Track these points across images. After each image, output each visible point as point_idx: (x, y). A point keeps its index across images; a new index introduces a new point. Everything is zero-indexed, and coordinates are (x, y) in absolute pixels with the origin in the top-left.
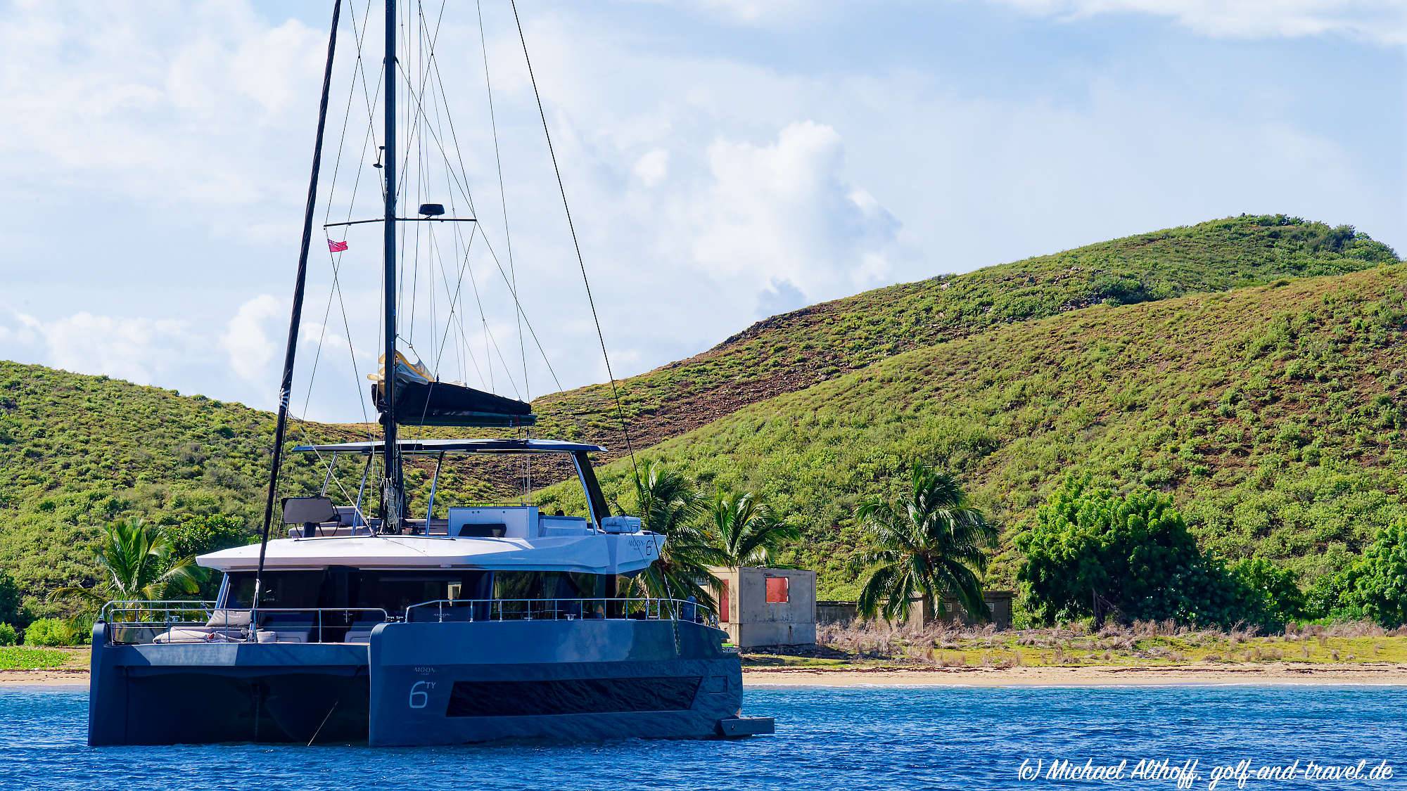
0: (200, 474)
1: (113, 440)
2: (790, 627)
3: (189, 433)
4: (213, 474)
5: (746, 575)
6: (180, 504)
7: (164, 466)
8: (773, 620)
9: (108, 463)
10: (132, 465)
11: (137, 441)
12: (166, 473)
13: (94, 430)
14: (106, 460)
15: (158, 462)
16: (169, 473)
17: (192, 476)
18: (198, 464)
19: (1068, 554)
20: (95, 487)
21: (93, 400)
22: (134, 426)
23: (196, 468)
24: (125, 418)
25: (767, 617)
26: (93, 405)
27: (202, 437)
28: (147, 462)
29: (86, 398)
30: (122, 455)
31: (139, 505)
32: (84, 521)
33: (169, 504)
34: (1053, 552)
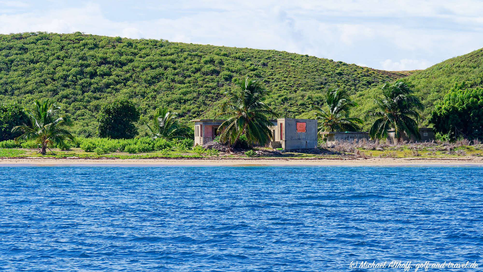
0: (323, 88)
1: (296, 76)
2: (306, 142)
3: (325, 74)
4: (327, 88)
5: (288, 121)
6: (309, 98)
7: (311, 85)
8: (299, 139)
9: (291, 84)
10: (299, 85)
11: (305, 77)
12: (311, 88)
13: (291, 73)
14: (291, 83)
15: (309, 84)
16: (312, 88)
17: (320, 88)
18: (324, 85)
19: (443, 113)
20: (282, 93)
21: (295, 63)
22: (306, 71)
23: (322, 86)
24: (304, 69)
25: (297, 138)
26: (294, 64)
27: (330, 75)
28: (305, 84)
29: (293, 62)
30: (297, 81)
31: (295, 99)
32: (273, 104)
33: (306, 98)
34: (439, 112)
